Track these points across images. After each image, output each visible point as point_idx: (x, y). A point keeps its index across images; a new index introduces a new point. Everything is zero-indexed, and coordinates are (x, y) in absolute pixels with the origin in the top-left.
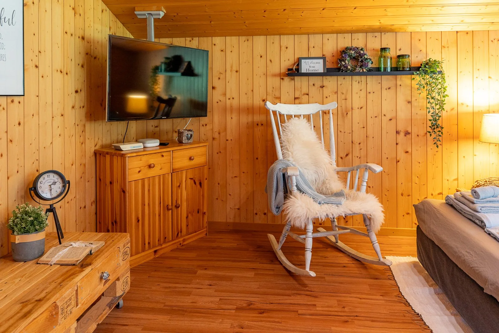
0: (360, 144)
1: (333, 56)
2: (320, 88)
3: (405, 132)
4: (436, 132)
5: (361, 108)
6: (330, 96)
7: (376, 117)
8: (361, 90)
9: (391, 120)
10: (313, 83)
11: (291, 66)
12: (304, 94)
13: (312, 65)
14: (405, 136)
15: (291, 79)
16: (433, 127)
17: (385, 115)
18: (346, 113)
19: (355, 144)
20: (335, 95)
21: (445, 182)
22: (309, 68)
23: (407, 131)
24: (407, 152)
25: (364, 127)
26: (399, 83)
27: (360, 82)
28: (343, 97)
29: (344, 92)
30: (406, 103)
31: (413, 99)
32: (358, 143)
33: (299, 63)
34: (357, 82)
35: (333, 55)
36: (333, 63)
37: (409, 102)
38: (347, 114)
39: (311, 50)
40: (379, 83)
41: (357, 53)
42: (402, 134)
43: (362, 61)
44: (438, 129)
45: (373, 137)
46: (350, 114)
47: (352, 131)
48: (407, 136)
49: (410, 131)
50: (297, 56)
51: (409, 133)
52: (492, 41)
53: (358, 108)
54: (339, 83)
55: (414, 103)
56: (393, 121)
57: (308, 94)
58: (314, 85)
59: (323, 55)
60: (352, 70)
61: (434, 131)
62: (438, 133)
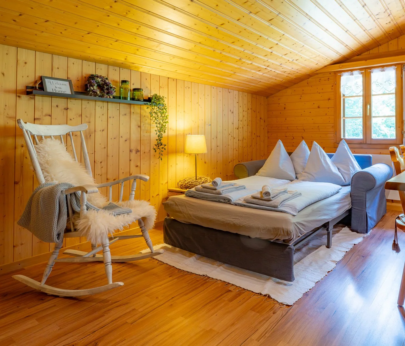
0: (101, 162)
1: (78, 80)
2: (64, 110)
5: (103, 130)
6: (74, 119)
7: (115, 138)
8: (103, 115)
9: (126, 140)
10: (56, 104)
11: (31, 83)
12: (46, 115)
13: (58, 86)
14: (136, 153)
15: (30, 97)
17: (121, 137)
18: (89, 135)
19: (97, 163)
20: (79, 118)
21: (161, 185)
22: (55, 88)
23: (137, 150)
24: (137, 166)
25: (105, 147)
26: (132, 111)
27: (102, 108)
28: (87, 120)
29: (88, 116)
30: (137, 127)
31: (142, 124)
32: (100, 162)
34: (100, 107)
35: (78, 79)
36: (78, 87)
37: (139, 126)
38: (90, 136)
39: (55, 70)
40: (118, 110)
41: (103, 82)
42: (134, 152)
43: (107, 89)
44: (162, 146)
45: (112, 156)
46: (93, 135)
47: (95, 151)
48: (138, 153)
49: (139, 149)
50: (38, 74)
51: (139, 151)
52: (186, 88)
53: (100, 131)
54: (84, 107)
55: (143, 128)
56: (128, 142)
57: (50, 116)
58: (57, 106)
59: (68, 78)
60: (100, 95)
61: (159, 148)
62: (161, 149)
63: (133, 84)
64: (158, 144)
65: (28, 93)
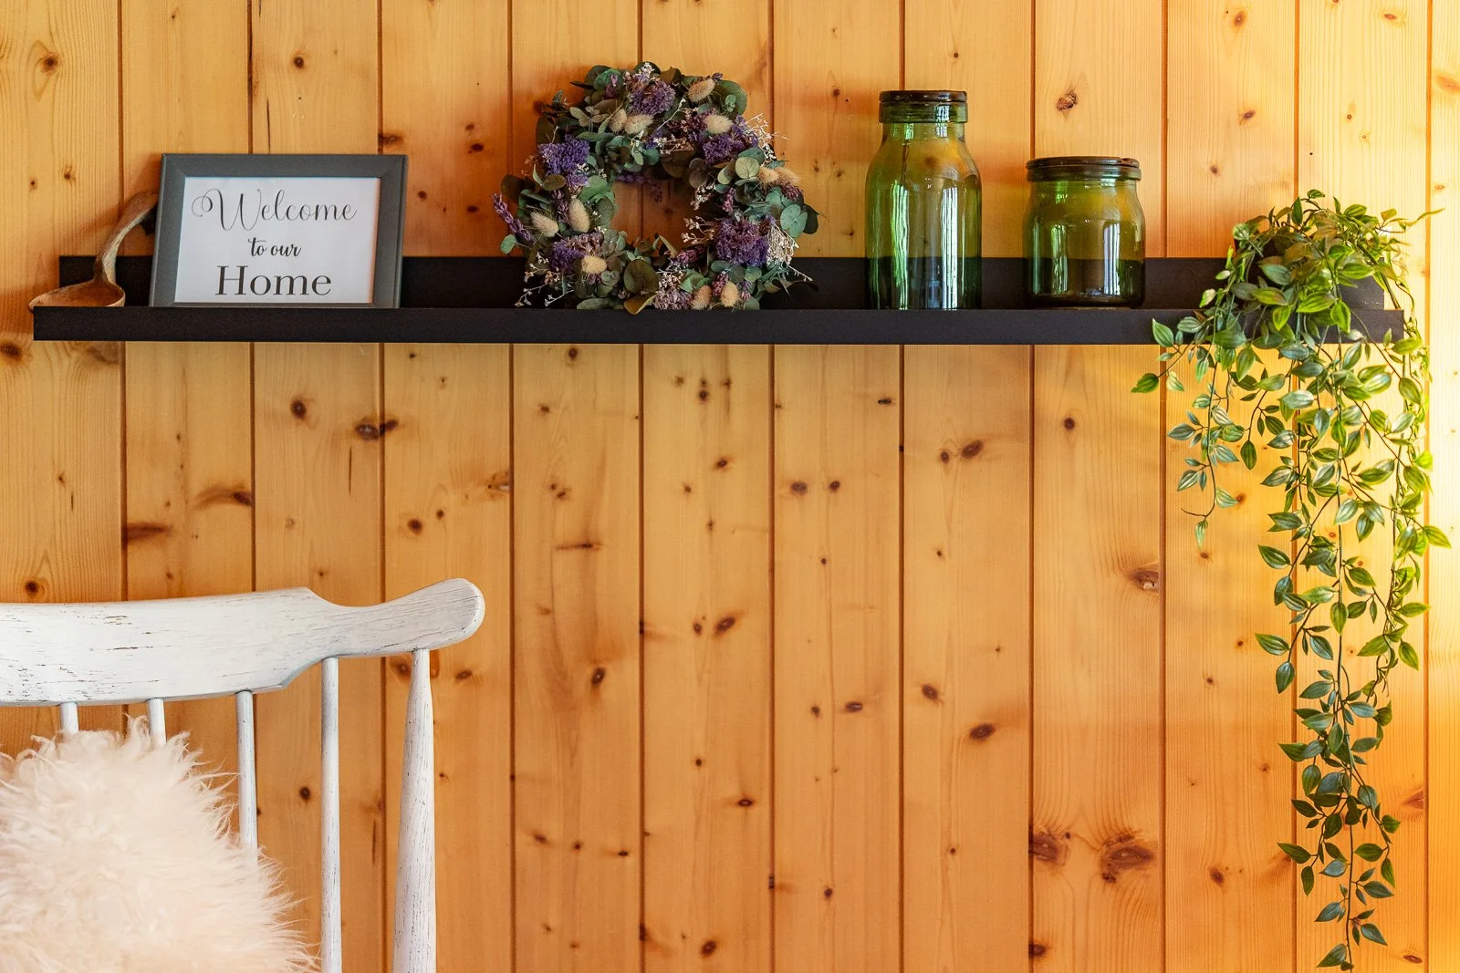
0: (709, 948)
1: (477, 147)
2: (358, 444)
3: (1107, 843)
4: (1346, 853)
5: (725, 625)
6: (449, 516)
7: (853, 707)
8: (722, 464)
9: (982, 733)
10: (293, 392)
11: (93, 226)
12: (213, 496)
13: (274, 232)
14: (1109, 878)
15: (92, 351)
16: (1328, 811)
17: (930, 692)
18: (589, 672)
19: (667, 952)
20: (489, 505)
22: (246, 259)
23: (1126, 837)
25: (753, 794)
26: (1055, 399)
27: (716, 391)
28: (566, 522)
29: (574, 478)
30: (1117, 581)
31: (1182, 549)
32: (698, 941)
33: (154, 211)
34: (692, 387)
35: (478, 136)
36: (472, 209)
37: (1140, 577)
38: (598, 678)
39: (279, 86)
40: (886, 401)
41: (679, 134)
42: (1081, 865)
43: (713, 210)
45: (828, 893)
46: (622, 678)
47: (644, 834)
48: (1126, 876)
49: (1147, 835)
50: (141, 147)
51: (1141, 856)
53: (698, 629)
54: (529, 395)
55: (1189, 586)
56: (1007, 746)
57: (243, 498)
58: (299, 409)
59: (383, 139)
60: (621, 285)
61: (1334, 851)
62: (1361, 865)
63: (1067, 104)
64: (1321, 800)
65: (49, 325)
